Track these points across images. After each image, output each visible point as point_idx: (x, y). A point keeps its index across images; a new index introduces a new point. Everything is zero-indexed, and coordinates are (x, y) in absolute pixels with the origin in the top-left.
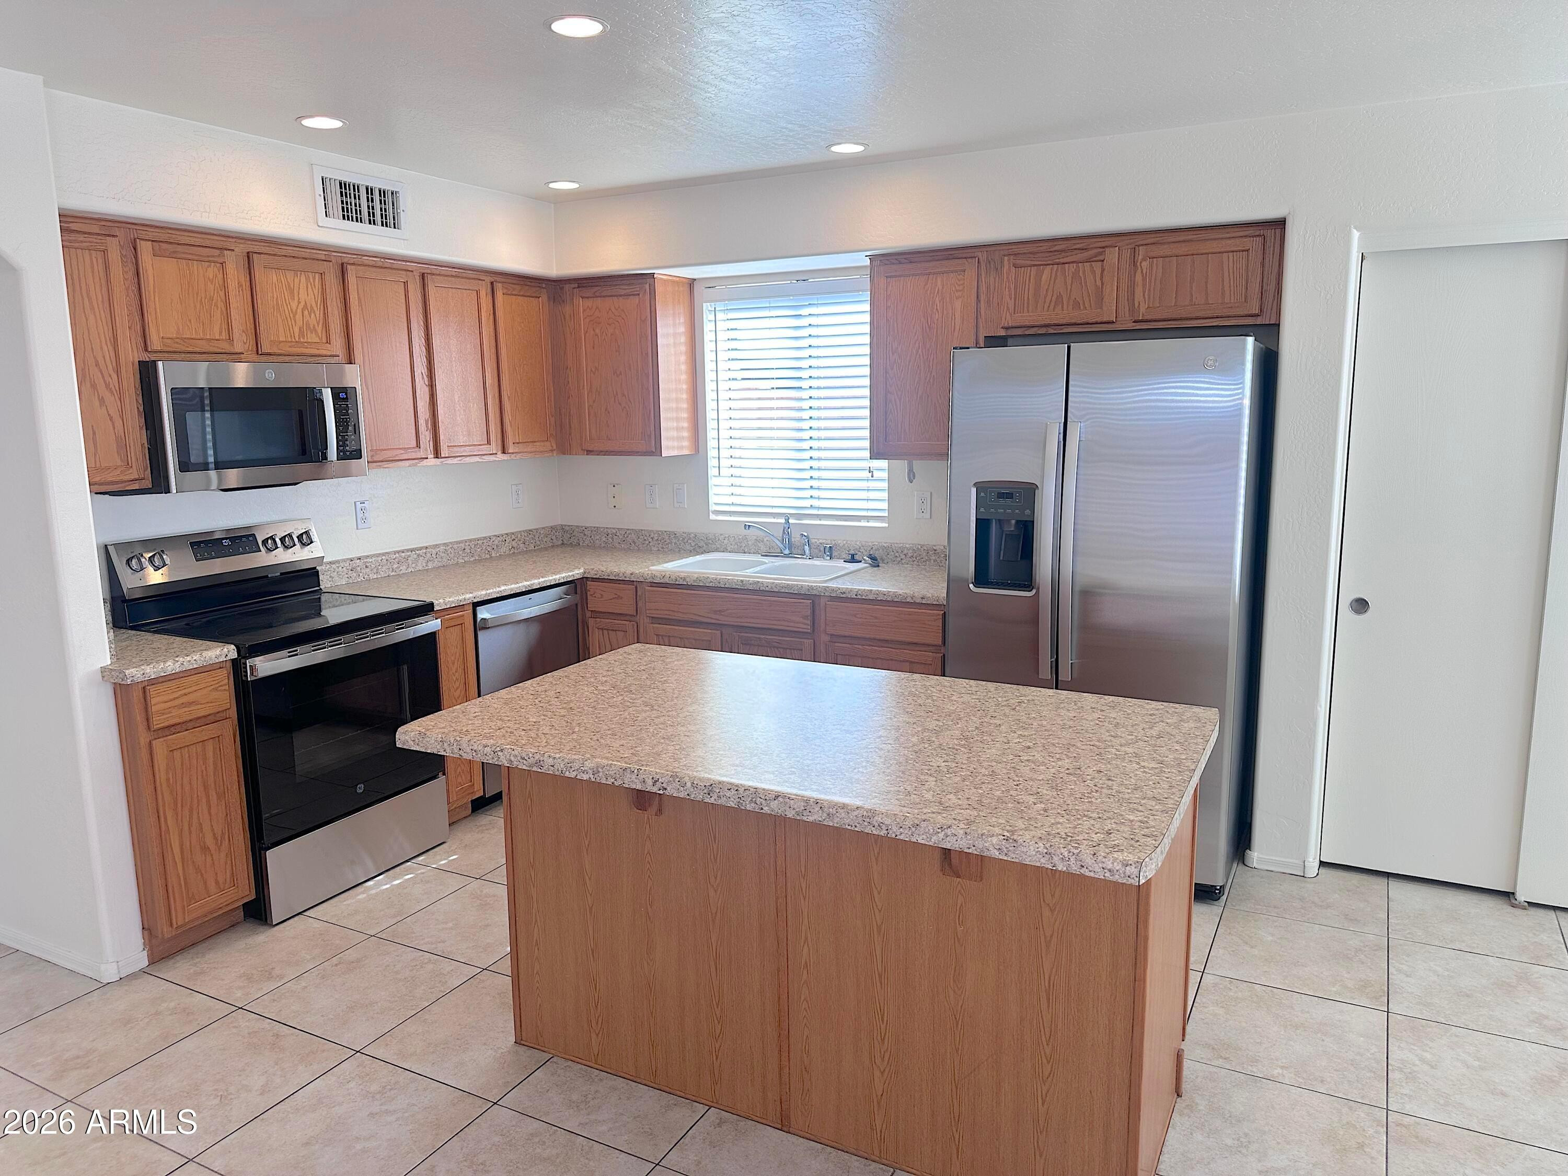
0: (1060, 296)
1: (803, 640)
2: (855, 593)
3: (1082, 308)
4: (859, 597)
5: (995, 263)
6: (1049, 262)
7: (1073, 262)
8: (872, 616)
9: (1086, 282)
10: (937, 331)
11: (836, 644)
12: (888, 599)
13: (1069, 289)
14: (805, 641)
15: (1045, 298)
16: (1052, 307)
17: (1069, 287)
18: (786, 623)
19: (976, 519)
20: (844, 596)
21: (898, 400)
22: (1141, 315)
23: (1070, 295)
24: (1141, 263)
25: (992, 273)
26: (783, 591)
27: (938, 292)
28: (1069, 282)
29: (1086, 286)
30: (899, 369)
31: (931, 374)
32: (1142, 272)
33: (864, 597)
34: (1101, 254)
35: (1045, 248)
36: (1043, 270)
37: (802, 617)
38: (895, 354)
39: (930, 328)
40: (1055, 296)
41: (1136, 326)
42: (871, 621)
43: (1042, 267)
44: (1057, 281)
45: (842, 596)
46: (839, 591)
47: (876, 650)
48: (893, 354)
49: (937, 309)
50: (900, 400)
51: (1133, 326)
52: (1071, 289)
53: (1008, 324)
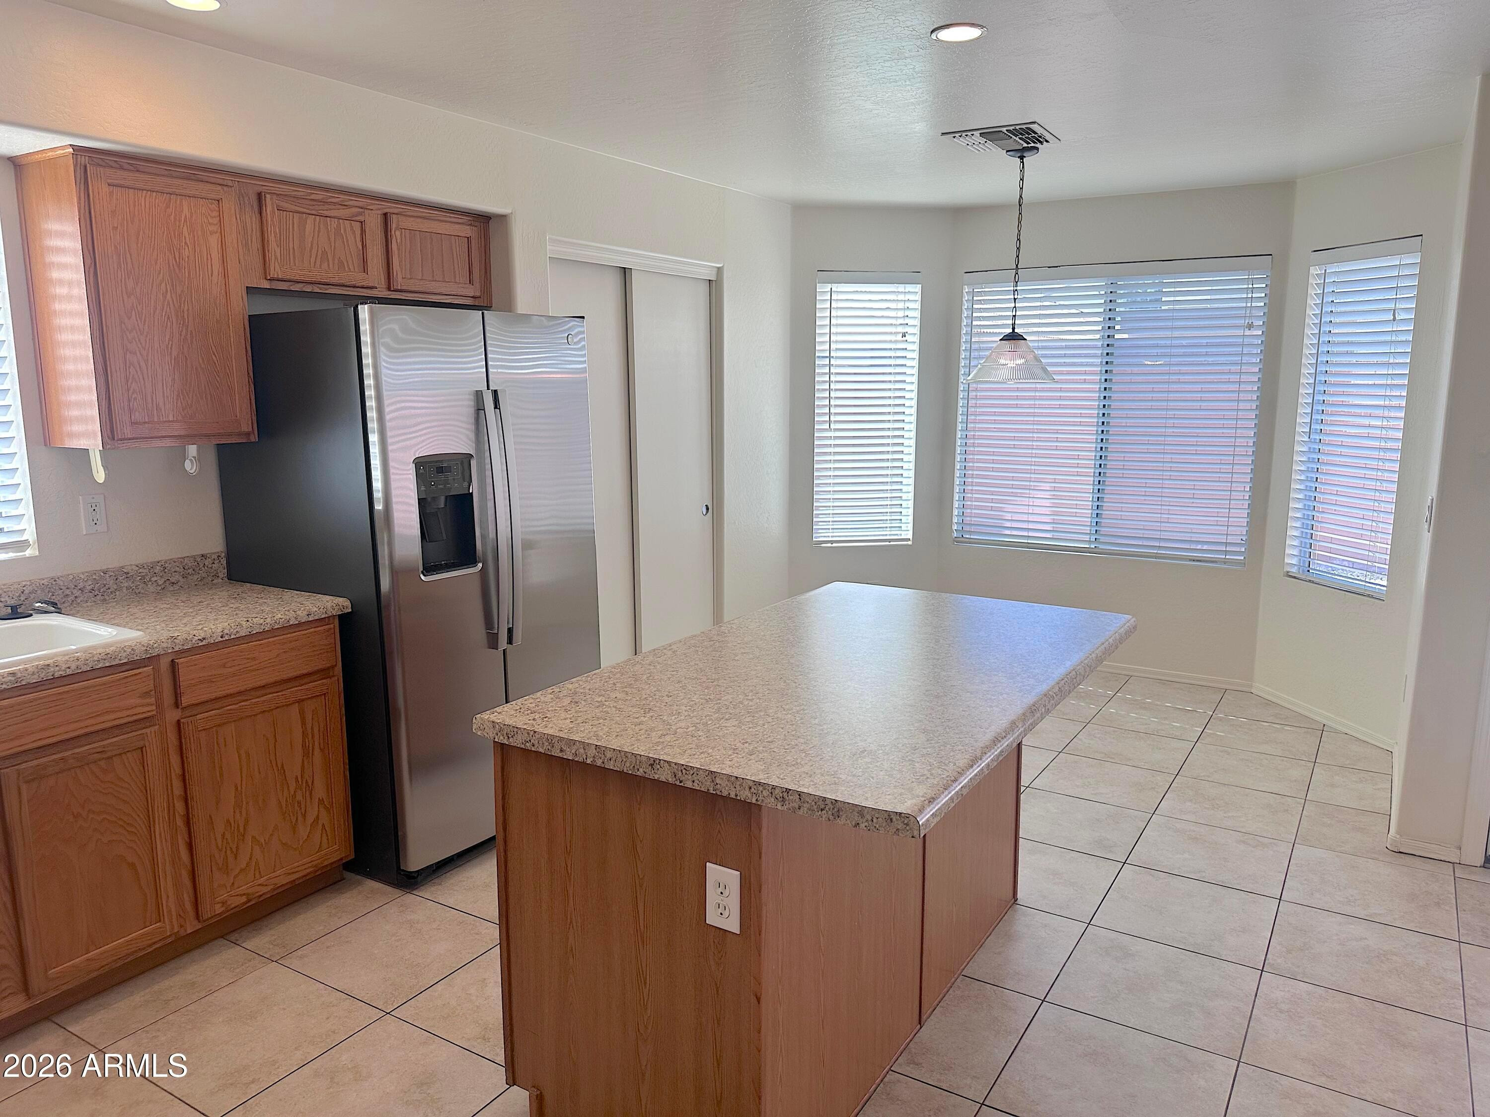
0: (324, 253)
1: (144, 731)
2: (220, 634)
3: (346, 269)
4: (227, 638)
5: (249, 198)
6: (313, 212)
7: (334, 217)
8: (248, 659)
9: (347, 241)
10: (189, 273)
11: (198, 717)
12: (267, 629)
13: (333, 247)
14: (148, 731)
15: (311, 251)
16: (318, 263)
17: (333, 244)
18: (113, 716)
19: (419, 499)
20: (204, 643)
21: (143, 364)
22: (399, 285)
23: (334, 253)
24: (395, 232)
25: (247, 209)
26: (100, 666)
27: (185, 221)
28: (332, 240)
29: (348, 246)
30: (141, 319)
31: (187, 329)
32: (397, 241)
33: (232, 637)
34: (360, 214)
35: (302, 194)
36: (306, 219)
37: (139, 697)
38: (132, 297)
39: (179, 266)
40: (320, 251)
41: (390, 295)
42: (249, 665)
43: (304, 215)
44: (321, 234)
45: (200, 644)
46: (196, 638)
47: (256, 703)
48: (129, 297)
49: (186, 243)
50: (146, 361)
51: (389, 295)
52: (335, 246)
53: (278, 275)
